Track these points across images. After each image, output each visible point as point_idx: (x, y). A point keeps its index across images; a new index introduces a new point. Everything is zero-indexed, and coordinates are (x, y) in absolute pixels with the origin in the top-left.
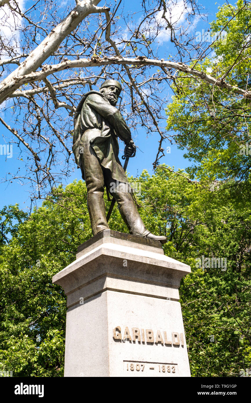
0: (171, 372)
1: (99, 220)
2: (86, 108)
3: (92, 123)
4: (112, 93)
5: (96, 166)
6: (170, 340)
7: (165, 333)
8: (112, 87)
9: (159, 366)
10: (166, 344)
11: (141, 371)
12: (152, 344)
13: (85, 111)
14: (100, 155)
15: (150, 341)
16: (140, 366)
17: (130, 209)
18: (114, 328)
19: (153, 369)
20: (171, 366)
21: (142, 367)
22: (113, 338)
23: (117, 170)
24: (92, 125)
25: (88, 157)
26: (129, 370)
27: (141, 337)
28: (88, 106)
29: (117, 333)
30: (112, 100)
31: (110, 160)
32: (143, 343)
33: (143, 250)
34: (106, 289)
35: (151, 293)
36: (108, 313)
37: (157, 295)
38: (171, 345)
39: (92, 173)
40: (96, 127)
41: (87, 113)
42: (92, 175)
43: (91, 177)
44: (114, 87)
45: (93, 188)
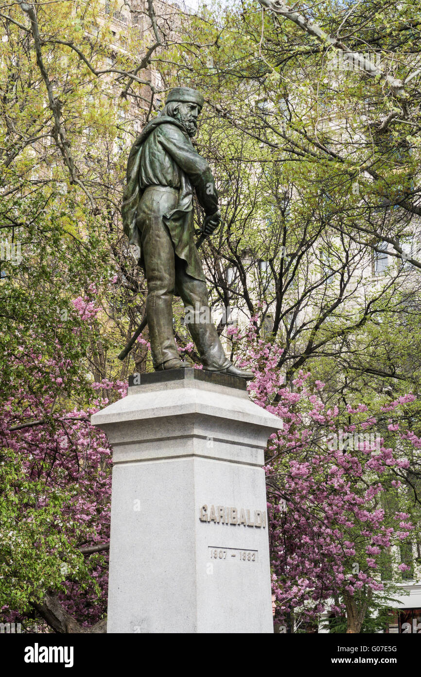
0: (251, 560)
1: (167, 341)
2: (156, 148)
3: (165, 178)
4: (192, 118)
5: (168, 256)
6: (253, 521)
7: (249, 512)
9: (241, 554)
10: (248, 526)
11: (223, 558)
12: (234, 525)
13: (155, 154)
15: (233, 521)
16: (223, 553)
18: (201, 507)
19: (234, 556)
20: (252, 553)
21: (225, 554)
22: (200, 519)
23: (193, 259)
24: (164, 182)
25: (158, 239)
26: (213, 557)
27: (225, 517)
28: (160, 147)
29: (204, 512)
30: (192, 131)
32: (227, 524)
33: (228, 395)
34: (193, 455)
35: (236, 459)
36: (195, 487)
37: (241, 460)
38: (252, 526)
39: (162, 267)
40: (170, 184)
41: (157, 157)
42: (161, 269)
43: (160, 272)
44: (195, 105)
45: (161, 289)
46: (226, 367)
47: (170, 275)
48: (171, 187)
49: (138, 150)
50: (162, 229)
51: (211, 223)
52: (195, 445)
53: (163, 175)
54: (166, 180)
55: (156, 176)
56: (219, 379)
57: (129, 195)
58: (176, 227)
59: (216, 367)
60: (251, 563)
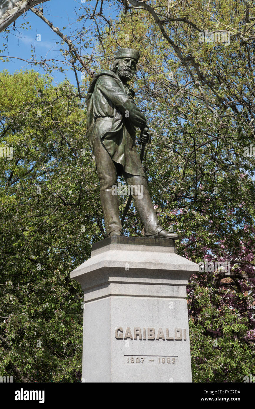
0: (171, 363)
1: (111, 219)
2: (97, 93)
3: (103, 112)
4: (127, 68)
5: (107, 163)
6: (172, 335)
7: (168, 331)
8: (127, 58)
9: (159, 359)
10: (167, 340)
11: (140, 363)
12: (152, 340)
14: (111, 151)
15: (151, 337)
16: (140, 359)
17: (144, 204)
18: (116, 329)
19: (152, 361)
20: (172, 358)
21: (142, 360)
22: (116, 337)
23: (130, 162)
24: (103, 114)
25: (99, 152)
26: (130, 363)
27: (143, 335)
28: (100, 92)
29: (119, 332)
30: (127, 77)
31: (123, 154)
32: (144, 340)
33: (151, 251)
34: (110, 295)
35: (155, 294)
36: (111, 316)
37: (162, 295)
38: (172, 340)
39: (103, 170)
40: (107, 115)
41: (97, 98)
42: (103, 172)
43: (103, 174)
44: (128, 59)
45: (105, 185)
46: (157, 232)
47: (110, 176)
48: (109, 117)
49: (91, 96)
50: (101, 145)
51: (143, 136)
52: (113, 288)
53: (102, 110)
54: (104, 113)
55: (98, 112)
56: (143, 241)
57: (89, 126)
58: (111, 143)
59: (151, 233)
60: (171, 365)
